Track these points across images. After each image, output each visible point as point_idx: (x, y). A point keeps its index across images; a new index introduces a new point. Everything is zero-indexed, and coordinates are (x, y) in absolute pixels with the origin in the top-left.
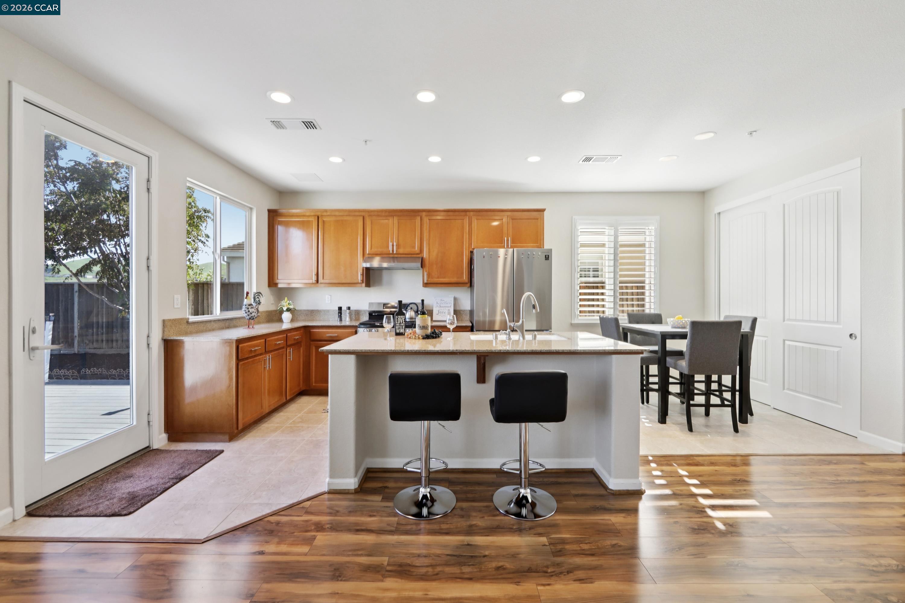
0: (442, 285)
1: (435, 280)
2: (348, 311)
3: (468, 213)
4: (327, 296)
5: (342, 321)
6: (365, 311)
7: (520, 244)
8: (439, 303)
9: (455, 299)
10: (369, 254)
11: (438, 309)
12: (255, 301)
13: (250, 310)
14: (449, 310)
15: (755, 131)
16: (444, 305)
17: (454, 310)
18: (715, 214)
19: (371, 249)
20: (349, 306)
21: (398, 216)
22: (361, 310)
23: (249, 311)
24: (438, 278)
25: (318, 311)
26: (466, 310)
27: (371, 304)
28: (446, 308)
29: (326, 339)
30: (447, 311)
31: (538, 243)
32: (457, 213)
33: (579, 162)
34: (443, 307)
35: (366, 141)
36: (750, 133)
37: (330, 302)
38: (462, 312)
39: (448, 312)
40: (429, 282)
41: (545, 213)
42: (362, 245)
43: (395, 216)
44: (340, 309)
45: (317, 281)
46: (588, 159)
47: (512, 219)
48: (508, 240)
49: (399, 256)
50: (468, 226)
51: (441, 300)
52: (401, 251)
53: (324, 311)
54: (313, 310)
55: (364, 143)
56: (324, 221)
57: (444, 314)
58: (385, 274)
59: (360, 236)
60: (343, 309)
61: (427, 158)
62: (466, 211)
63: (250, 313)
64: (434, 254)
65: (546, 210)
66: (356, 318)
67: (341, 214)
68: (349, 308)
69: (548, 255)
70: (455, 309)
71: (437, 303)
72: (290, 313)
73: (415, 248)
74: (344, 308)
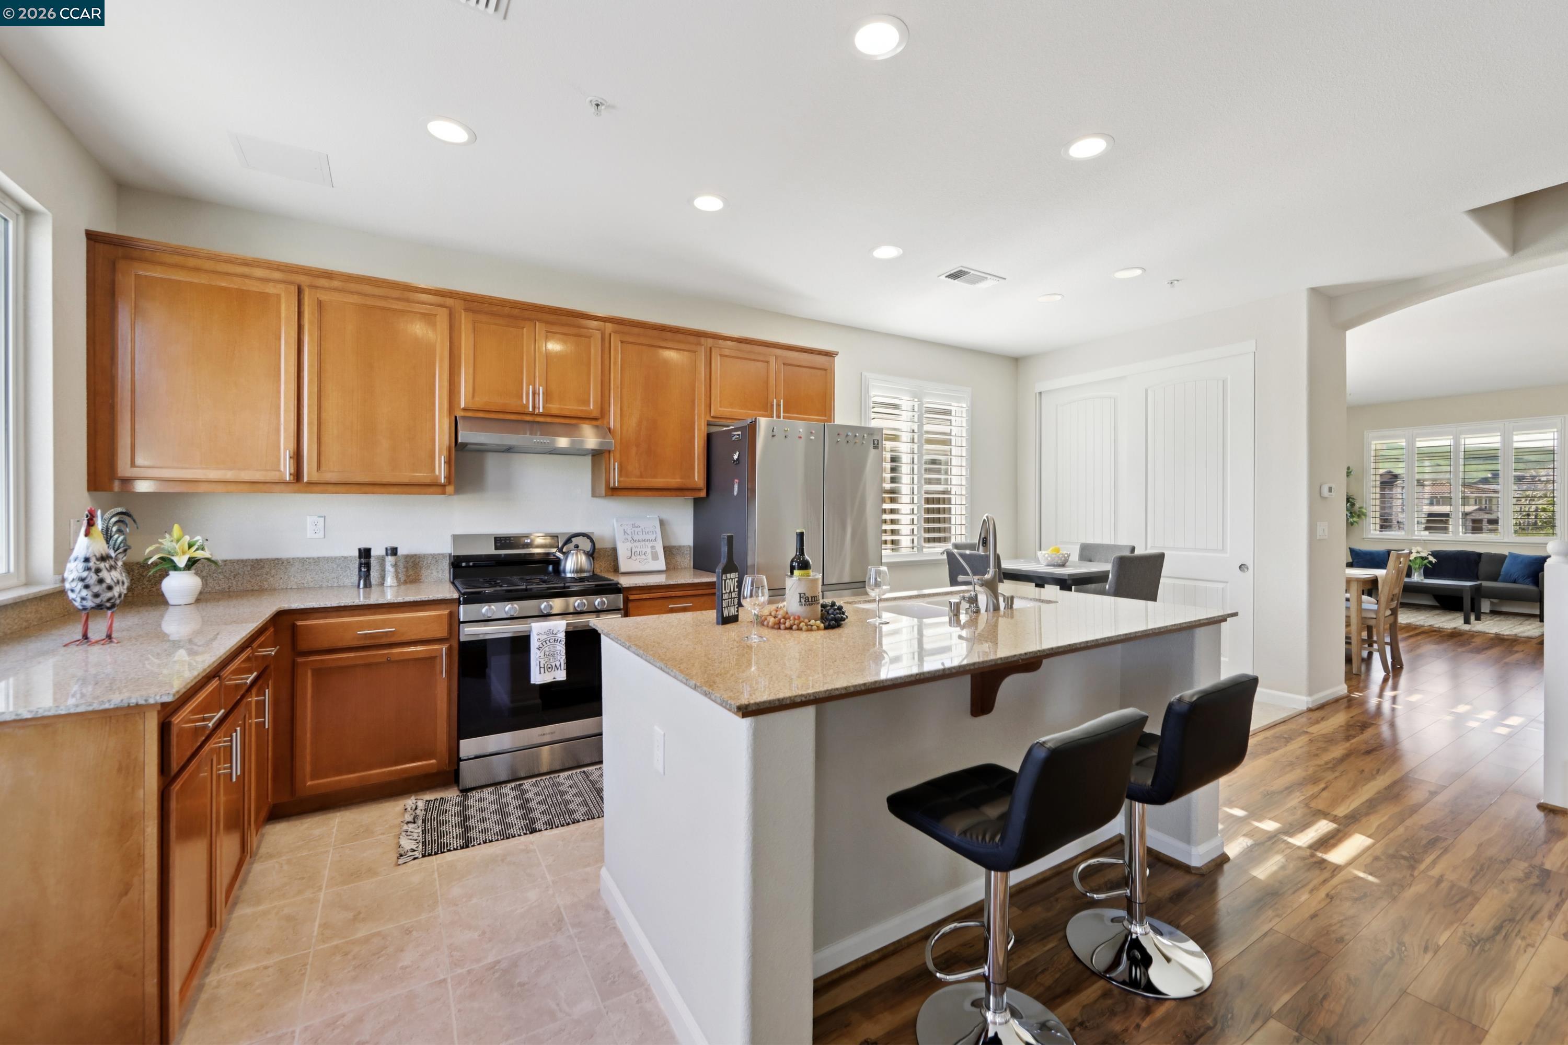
0: (650, 493)
1: (634, 481)
2: (390, 560)
3: (703, 340)
4: (310, 520)
5: (370, 586)
6: (436, 557)
7: (797, 414)
8: (630, 534)
9: (662, 523)
10: (465, 409)
11: (629, 545)
12: (112, 542)
13: (104, 574)
14: (653, 547)
15: (1178, 280)
16: (641, 537)
17: (664, 548)
18: (1036, 394)
19: (473, 396)
20: (394, 545)
21: (548, 323)
22: (425, 555)
23: (101, 581)
24: (641, 476)
25: (278, 563)
26: (684, 546)
27: (456, 538)
28: (647, 543)
29: (355, 643)
30: (649, 550)
31: (825, 416)
32: (680, 336)
33: (938, 276)
34: (639, 541)
35: (597, 105)
36: (1170, 282)
37: (321, 534)
38: (675, 552)
39: (652, 552)
40: (623, 485)
41: (837, 359)
42: (446, 384)
43: (540, 321)
44: (365, 554)
45: (298, 475)
46: (955, 276)
47: (784, 364)
48: (778, 405)
49: (549, 420)
50: (703, 369)
51: (634, 526)
52: (555, 408)
53: (303, 561)
54: (261, 560)
55: (593, 109)
56: (320, 303)
57: (643, 557)
58: (492, 463)
59: (441, 361)
60: (373, 553)
61: (690, 201)
62: (699, 335)
63: (104, 585)
64: (633, 422)
65: (839, 355)
66: (408, 576)
67: (377, 291)
68: (394, 551)
69: (878, 441)
70: (667, 545)
71: (625, 532)
72: (196, 574)
73: (590, 406)
74: (378, 551)
